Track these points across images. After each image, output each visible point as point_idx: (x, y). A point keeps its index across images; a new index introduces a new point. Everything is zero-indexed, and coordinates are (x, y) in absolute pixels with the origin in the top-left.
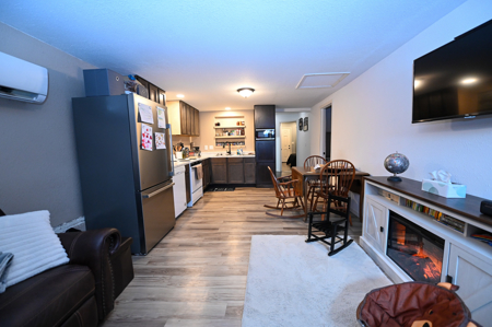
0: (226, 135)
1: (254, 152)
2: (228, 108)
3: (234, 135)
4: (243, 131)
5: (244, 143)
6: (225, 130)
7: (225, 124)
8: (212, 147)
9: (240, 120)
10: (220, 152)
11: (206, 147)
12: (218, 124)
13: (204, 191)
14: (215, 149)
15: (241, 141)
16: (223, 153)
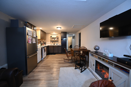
0: (53, 40)
1: (61, 44)
2: (54, 32)
3: (56, 39)
4: (58, 38)
5: (58, 42)
6: (53, 38)
7: (53, 36)
8: (49, 43)
9: (57, 36)
12: (51, 36)
13: (47, 55)
14: (50, 43)
15: (57, 41)
16: (52, 44)
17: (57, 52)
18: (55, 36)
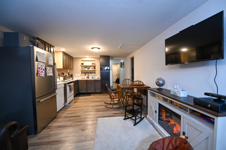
0: (87, 69)
1: (100, 77)
2: (87, 57)
3: (91, 69)
4: (95, 67)
6: (86, 67)
7: (86, 64)
8: (79, 75)
9: (93, 62)
10: (83, 77)
11: (76, 75)
12: (83, 64)
13: (75, 97)
14: (81, 76)
15: (94, 72)
16: (85, 78)
17: (93, 91)
18: (89, 64)
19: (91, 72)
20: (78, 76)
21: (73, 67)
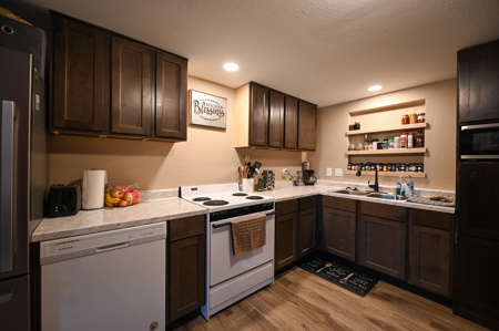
0: (373, 149)
2: (375, 88)
3: (395, 147)
4: (418, 136)
5: (420, 166)
6: (371, 137)
7: (370, 124)
8: (339, 172)
9: (410, 112)
10: (354, 183)
11: (329, 172)
12: (356, 127)
13: (278, 273)
14: (346, 177)
15: (417, 162)
16: (358, 187)
17: (395, 272)
18: (392, 121)
19: (395, 163)
20: (334, 177)
21: (315, 143)
